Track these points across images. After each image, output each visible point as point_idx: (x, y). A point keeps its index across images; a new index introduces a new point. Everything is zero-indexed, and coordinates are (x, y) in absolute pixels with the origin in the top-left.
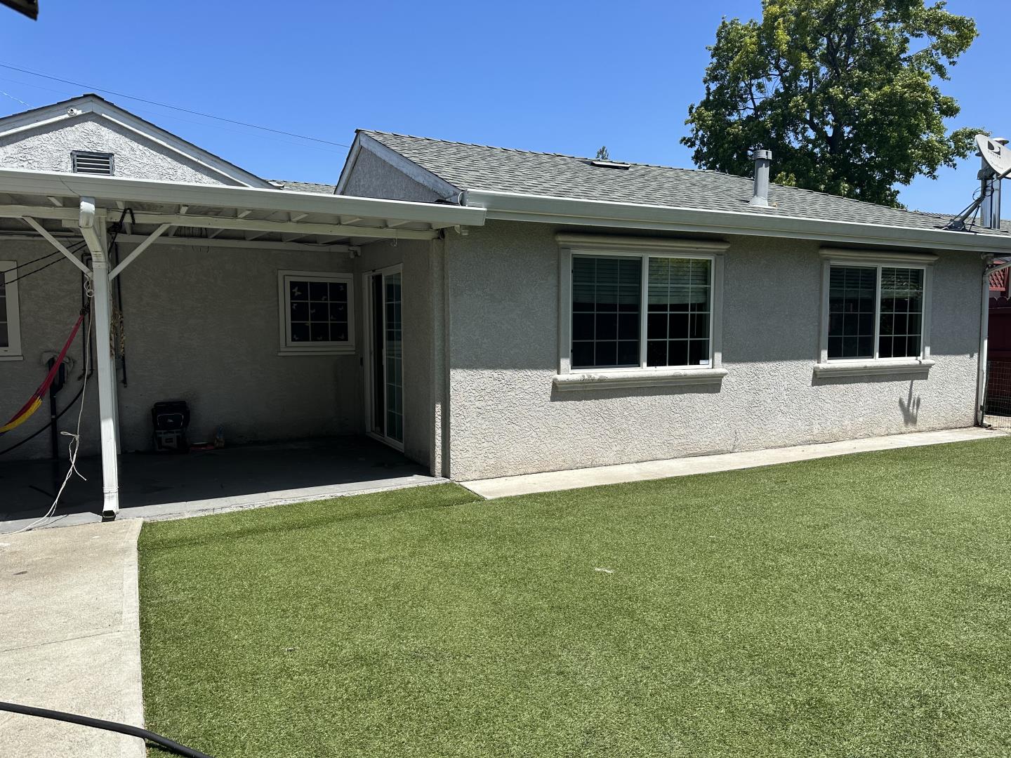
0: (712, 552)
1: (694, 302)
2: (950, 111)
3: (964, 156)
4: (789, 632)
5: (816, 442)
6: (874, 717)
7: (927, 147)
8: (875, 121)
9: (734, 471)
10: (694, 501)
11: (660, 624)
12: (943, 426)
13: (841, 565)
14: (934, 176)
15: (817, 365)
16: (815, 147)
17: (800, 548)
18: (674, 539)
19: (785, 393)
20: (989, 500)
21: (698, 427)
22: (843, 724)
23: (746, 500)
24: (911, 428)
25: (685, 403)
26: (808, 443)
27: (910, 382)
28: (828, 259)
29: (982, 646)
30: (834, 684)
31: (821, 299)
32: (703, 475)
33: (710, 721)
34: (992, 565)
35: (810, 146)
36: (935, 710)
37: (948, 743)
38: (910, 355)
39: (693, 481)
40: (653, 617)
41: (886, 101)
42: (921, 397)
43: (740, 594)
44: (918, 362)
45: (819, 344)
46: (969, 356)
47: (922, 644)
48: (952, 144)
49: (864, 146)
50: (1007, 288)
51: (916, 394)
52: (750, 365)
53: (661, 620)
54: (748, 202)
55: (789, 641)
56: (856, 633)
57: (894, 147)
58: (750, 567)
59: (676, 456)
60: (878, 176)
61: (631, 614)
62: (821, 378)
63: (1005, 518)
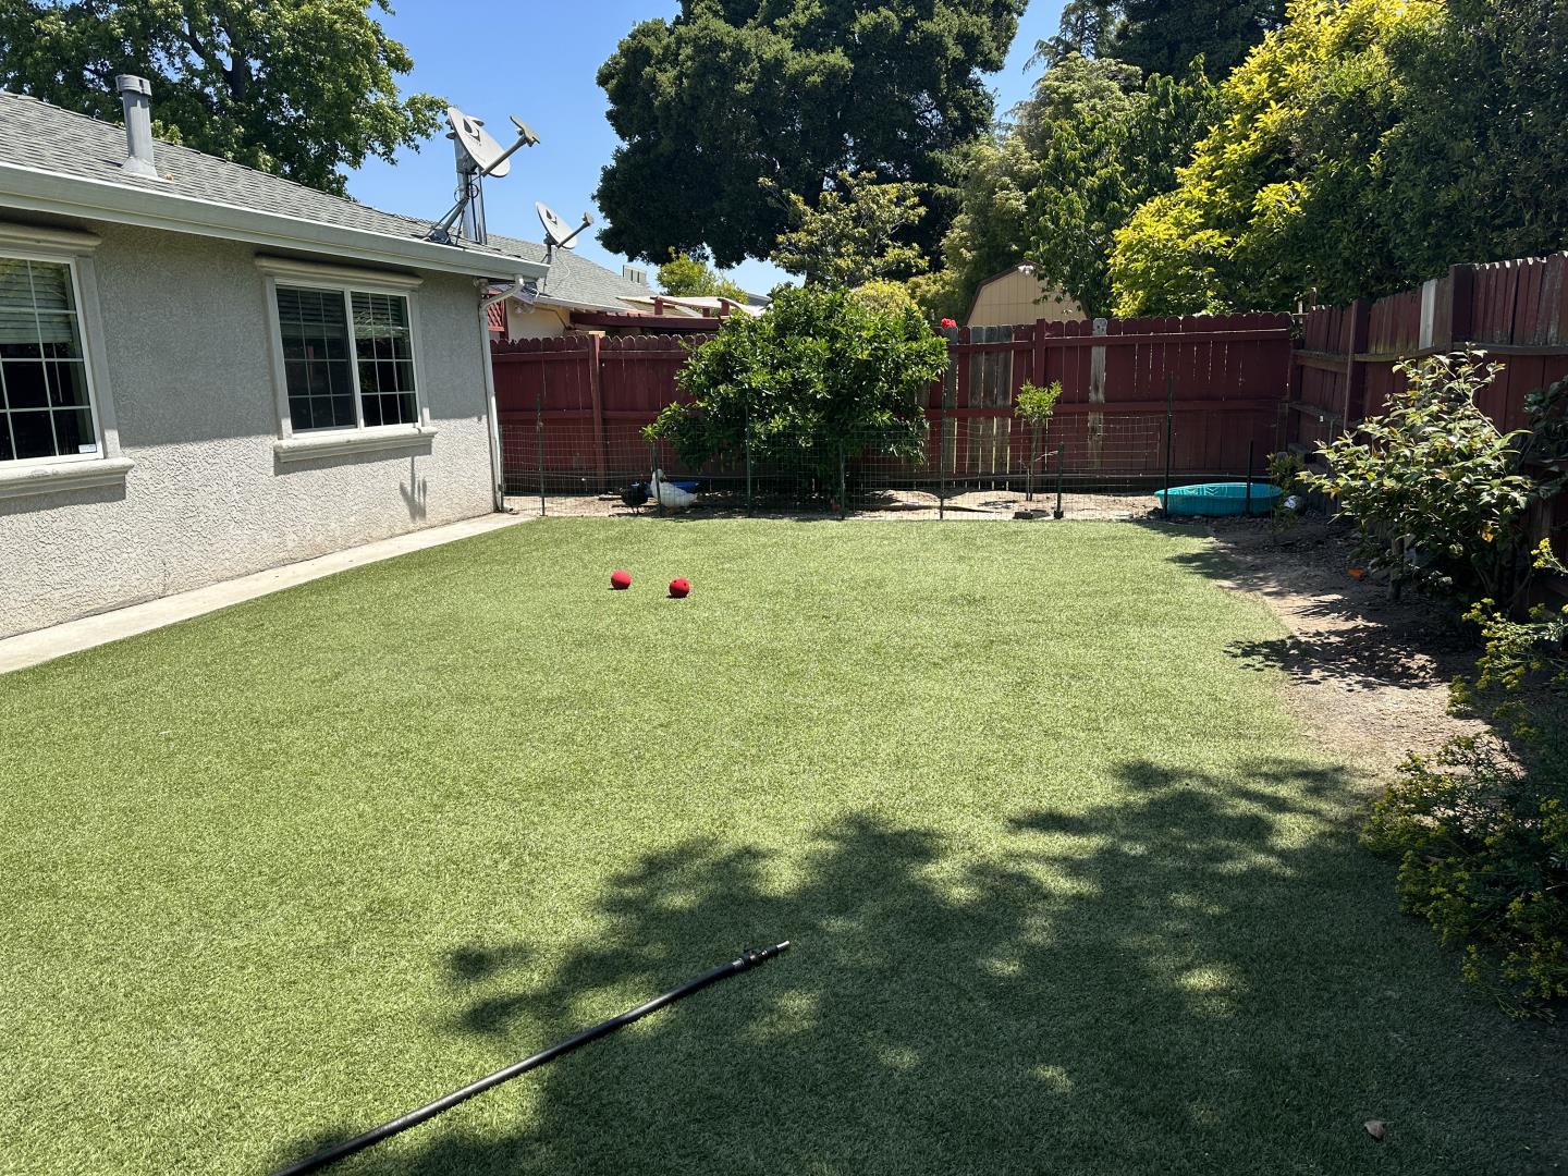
0: (171, 755)
1: (48, 341)
2: (401, 64)
3: (428, 136)
4: (321, 830)
5: (294, 561)
6: (454, 892)
7: (376, 113)
8: (296, 59)
9: (174, 626)
10: (117, 686)
11: (112, 888)
12: (458, 516)
13: (371, 721)
14: (392, 160)
15: (277, 442)
16: (205, 84)
17: (310, 714)
18: (97, 753)
19: (235, 491)
20: (529, 600)
21: (95, 563)
22: (420, 916)
23: (207, 665)
24: (420, 523)
25: (63, 524)
26: (283, 563)
27: (409, 459)
28: (271, 275)
29: (555, 767)
30: (398, 873)
31: (268, 339)
32: (121, 642)
33: (235, 991)
34: (546, 675)
35: (197, 81)
36: (520, 857)
37: (541, 887)
38: (405, 421)
39: (106, 655)
40: (95, 882)
41: (309, 29)
42: (427, 479)
43: (234, 802)
44: (416, 431)
45: (276, 410)
46: (476, 419)
47: (491, 787)
48: (409, 114)
49: (285, 96)
50: (506, 327)
51: (420, 476)
52: (170, 448)
53: (109, 882)
54: (119, 165)
55: (324, 842)
56: (410, 801)
57: (330, 107)
58: (240, 760)
59: (60, 620)
60: (314, 150)
61: (52, 892)
62: (287, 463)
63: (550, 617)
